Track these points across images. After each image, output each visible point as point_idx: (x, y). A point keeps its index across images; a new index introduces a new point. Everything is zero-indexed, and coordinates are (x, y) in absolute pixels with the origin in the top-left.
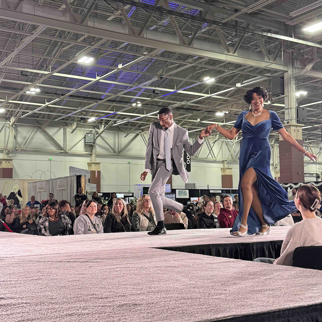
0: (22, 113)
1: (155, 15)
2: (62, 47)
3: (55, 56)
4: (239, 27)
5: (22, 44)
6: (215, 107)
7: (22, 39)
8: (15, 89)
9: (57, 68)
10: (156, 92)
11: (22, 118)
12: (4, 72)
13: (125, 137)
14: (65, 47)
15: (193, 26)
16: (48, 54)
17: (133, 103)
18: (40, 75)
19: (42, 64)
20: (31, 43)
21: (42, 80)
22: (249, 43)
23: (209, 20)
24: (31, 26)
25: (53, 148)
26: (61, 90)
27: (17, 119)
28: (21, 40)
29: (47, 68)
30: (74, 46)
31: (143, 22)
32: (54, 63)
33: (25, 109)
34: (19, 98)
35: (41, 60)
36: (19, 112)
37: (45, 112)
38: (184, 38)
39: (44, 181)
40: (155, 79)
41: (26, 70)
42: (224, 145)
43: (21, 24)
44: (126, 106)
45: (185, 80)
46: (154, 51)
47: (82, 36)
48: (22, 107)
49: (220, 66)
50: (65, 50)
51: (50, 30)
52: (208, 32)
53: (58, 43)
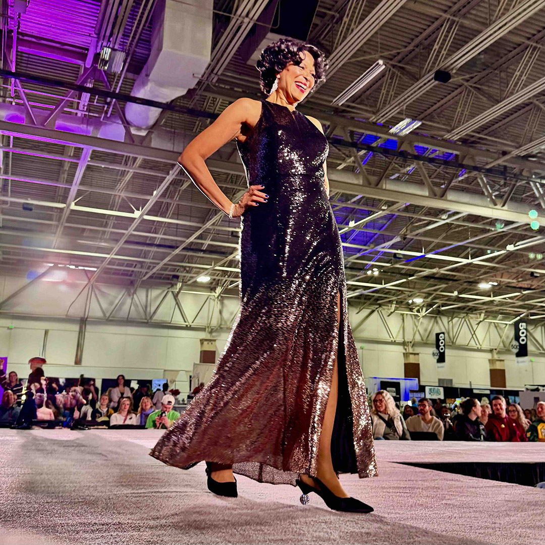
0: (231, 282)
1: (396, 162)
4: (510, 173)
6: (478, 276)
7: (234, 194)
8: (223, 253)
10: (398, 256)
11: (230, 289)
12: (212, 233)
13: (358, 313)
15: (447, 173)
17: (368, 270)
22: (524, 194)
23: (468, 166)
27: (224, 290)
31: (382, 171)
33: (234, 278)
34: (227, 263)
36: (226, 281)
38: (436, 189)
40: (397, 239)
42: (492, 327)
43: (234, 176)
44: (358, 274)
45: (436, 241)
46: (395, 206)
48: (230, 275)
49: (484, 224)
52: (466, 181)
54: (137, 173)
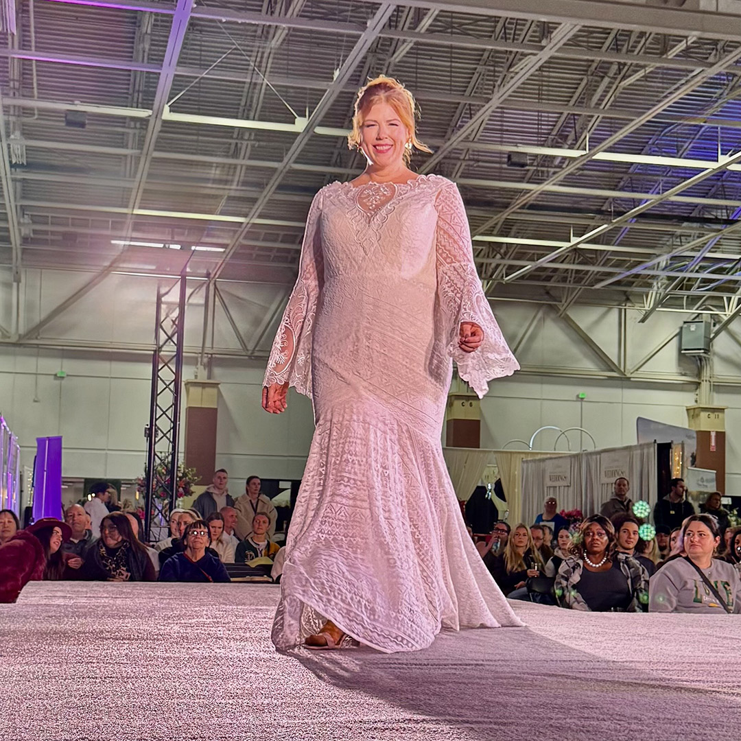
0: (507, 269)
2: (620, 77)
3: (600, 104)
5: (512, 78)
7: (510, 66)
8: (489, 204)
9: (605, 139)
11: (507, 284)
12: (464, 159)
14: (630, 76)
16: (580, 103)
18: (557, 162)
19: (562, 131)
20: (537, 73)
21: (563, 174)
24: (538, 26)
25: (588, 366)
26: (615, 199)
27: (493, 286)
28: (509, 69)
29: (576, 140)
30: (658, 73)
32: (598, 126)
33: (515, 259)
34: (498, 227)
35: (562, 119)
36: (498, 266)
37: (569, 263)
39: (565, 457)
41: (522, 149)
43: (509, 23)
47: (681, 41)
48: (506, 254)
50: (629, 85)
51: (588, 31)
53: (609, 68)
54: (294, 29)
